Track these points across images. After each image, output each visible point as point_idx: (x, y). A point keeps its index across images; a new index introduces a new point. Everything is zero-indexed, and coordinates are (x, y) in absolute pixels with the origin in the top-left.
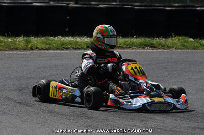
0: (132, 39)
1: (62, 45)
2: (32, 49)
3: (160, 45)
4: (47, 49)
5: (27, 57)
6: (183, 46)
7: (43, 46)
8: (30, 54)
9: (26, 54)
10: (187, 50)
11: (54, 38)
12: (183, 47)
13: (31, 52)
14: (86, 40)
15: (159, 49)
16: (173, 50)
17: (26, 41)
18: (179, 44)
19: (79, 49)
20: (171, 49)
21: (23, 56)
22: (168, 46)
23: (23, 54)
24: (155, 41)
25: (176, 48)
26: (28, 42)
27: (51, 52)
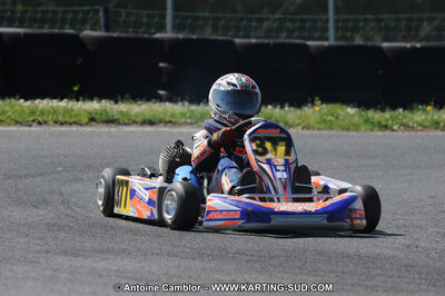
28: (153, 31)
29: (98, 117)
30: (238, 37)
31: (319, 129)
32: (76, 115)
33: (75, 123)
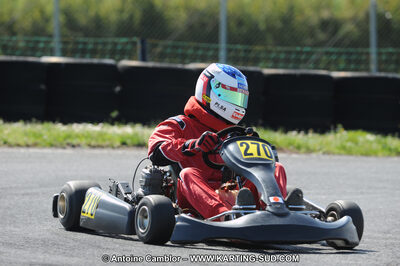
28: (187, 61)
29: (128, 141)
30: (267, 67)
31: (340, 154)
32: (109, 139)
33: (107, 146)
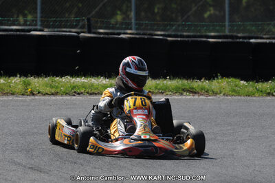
0: (165, 82)
1: (72, 89)
2: (33, 94)
3: (202, 89)
4: (52, 94)
5: (28, 106)
6: (234, 91)
7: (48, 90)
8: (31, 100)
9: (25, 101)
10: (239, 98)
11: (61, 80)
12: (233, 93)
13: (32, 97)
14: (104, 82)
15: (201, 95)
16: (221, 97)
17: (24, 82)
18: (228, 89)
19: (96, 94)
20: (218, 96)
21: (21, 103)
22: (213, 92)
23: (22, 101)
24: (196, 84)
25: (224, 95)
26: (27, 84)
27: (58, 98)
